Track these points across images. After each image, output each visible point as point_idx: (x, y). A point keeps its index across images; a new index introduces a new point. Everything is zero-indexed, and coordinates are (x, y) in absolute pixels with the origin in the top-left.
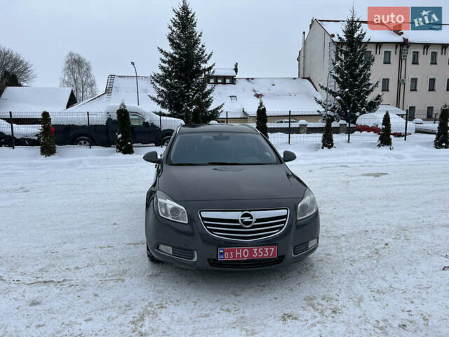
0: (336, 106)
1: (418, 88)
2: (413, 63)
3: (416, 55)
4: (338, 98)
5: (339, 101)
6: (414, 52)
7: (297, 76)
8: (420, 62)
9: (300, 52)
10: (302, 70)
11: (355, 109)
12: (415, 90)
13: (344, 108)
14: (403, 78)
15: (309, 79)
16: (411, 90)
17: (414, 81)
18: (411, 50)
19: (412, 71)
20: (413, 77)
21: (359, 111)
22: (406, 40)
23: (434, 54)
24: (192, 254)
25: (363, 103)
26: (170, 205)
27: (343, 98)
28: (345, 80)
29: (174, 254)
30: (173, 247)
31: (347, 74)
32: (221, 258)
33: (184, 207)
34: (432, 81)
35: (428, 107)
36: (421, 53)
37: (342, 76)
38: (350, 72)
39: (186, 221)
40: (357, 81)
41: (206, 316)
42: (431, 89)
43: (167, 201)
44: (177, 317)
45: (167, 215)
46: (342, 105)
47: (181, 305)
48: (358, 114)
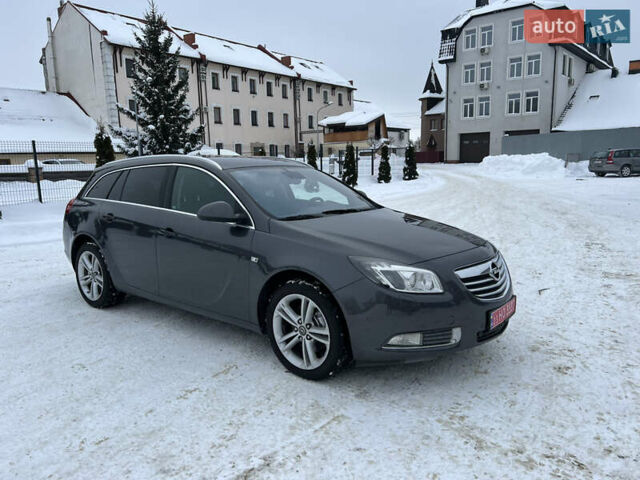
0: (146, 140)
1: (222, 120)
2: (214, 88)
3: (215, 77)
4: (152, 127)
5: (152, 132)
6: (213, 73)
7: (45, 90)
8: (220, 86)
9: (44, 50)
10: (52, 81)
11: (176, 144)
12: (220, 122)
13: (160, 143)
14: (204, 106)
15: (69, 95)
16: (216, 122)
17: (218, 110)
18: (210, 71)
19: (214, 99)
20: (215, 105)
21: (183, 147)
22: (203, 57)
23: (234, 79)
24: (451, 334)
25: (185, 136)
26: (406, 272)
27: (157, 128)
28: (155, 102)
29: (424, 342)
30: (423, 332)
31: (157, 94)
32: (493, 325)
33: (428, 269)
34: (236, 112)
35: (237, 145)
36: (221, 75)
37: (149, 95)
38: (162, 91)
39: (438, 289)
40: (172, 104)
41: (513, 403)
42: (237, 122)
43: (395, 268)
44: (499, 419)
45: (403, 287)
46: (157, 138)
47: (471, 405)
48: (181, 151)
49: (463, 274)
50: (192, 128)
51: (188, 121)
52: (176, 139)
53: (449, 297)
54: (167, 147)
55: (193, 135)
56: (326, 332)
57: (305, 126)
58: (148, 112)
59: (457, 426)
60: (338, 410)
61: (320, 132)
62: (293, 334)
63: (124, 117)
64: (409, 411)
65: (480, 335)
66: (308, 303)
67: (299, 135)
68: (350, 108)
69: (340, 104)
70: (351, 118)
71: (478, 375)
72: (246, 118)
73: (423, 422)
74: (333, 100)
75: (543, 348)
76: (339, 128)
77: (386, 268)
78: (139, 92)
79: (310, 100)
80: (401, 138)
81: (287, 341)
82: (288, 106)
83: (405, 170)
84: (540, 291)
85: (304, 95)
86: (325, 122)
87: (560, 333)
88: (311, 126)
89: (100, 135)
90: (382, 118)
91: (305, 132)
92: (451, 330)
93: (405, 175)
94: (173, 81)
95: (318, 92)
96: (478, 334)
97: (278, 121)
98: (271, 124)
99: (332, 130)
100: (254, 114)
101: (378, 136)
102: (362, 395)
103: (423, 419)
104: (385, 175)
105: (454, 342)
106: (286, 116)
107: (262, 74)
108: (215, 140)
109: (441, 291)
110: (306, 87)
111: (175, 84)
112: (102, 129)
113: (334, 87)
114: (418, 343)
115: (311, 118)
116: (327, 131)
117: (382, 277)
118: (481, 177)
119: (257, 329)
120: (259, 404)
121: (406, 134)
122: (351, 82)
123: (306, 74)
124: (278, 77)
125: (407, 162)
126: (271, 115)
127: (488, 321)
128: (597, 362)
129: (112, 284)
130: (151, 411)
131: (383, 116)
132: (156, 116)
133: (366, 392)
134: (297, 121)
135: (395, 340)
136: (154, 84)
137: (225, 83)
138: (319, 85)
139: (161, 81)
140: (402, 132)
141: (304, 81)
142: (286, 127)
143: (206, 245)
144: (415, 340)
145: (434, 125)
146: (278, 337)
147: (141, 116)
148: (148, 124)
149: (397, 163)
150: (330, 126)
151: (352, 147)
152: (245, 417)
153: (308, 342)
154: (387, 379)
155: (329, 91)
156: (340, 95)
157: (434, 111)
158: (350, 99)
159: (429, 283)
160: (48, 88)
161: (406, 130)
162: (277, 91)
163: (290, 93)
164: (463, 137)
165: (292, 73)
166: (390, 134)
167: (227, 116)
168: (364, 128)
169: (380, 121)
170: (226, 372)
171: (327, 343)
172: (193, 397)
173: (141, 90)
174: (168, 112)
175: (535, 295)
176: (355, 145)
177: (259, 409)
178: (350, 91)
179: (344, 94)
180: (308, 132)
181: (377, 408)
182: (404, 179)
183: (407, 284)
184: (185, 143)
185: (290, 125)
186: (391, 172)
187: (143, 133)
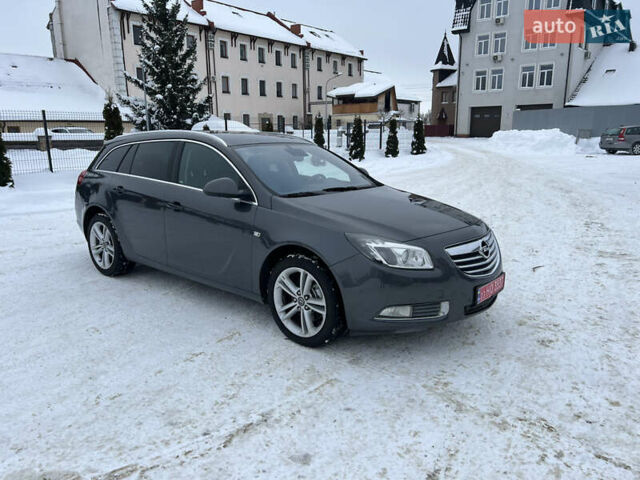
0: (153, 109)
1: (231, 90)
2: (222, 56)
3: (223, 44)
4: (159, 96)
5: (160, 102)
6: (221, 41)
7: (52, 56)
8: (229, 55)
9: (51, 15)
10: (60, 48)
11: (183, 114)
12: (228, 92)
13: (167, 112)
14: (212, 75)
15: (76, 62)
16: (224, 92)
17: (226, 79)
18: (218, 39)
19: (222, 67)
20: (223, 74)
21: (190, 117)
22: (211, 24)
23: (243, 47)
24: (439, 307)
25: (192, 106)
26: (399, 249)
27: (165, 98)
28: (163, 71)
29: (414, 314)
30: (414, 306)
31: (165, 63)
32: (480, 300)
33: (420, 246)
34: (245, 82)
35: (244, 115)
36: (229, 44)
37: (157, 63)
38: (170, 59)
39: (429, 265)
40: (179, 74)
41: (495, 372)
42: (245, 92)
43: (388, 245)
44: (479, 385)
45: (395, 263)
46: (164, 107)
47: (456, 373)
48: (189, 121)
49: (453, 251)
50: (200, 98)
51: (195, 91)
52: (183, 109)
53: (438, 273)
55: (200, 105)
56: (323, 303)
57: (313, 97)
58: (156, 81)
59: (441, 391)
60: (332, 374)
61: (329, 103)
62: (293, 304)
63: (131, 86)
64: (397, 377)
65: (468, 309)
66: (306, 276)
67: (307, 106)
68: (361, 80)
69: (350, 75)
70: (361, 90)
71: (466, 346)
72: (254, 88)
73: (409, 387)
74: (343, 70)
76: (348, 100)
77: (380, 245)
78: (146, 61)
79: (320, 70)
80: (411, 110)
81: (287, 311)
82: (296, 76)
83: (413, 144)
84: (534, 269)
85: (313, 64)
86: (334, 93)
87: (548, 308)
88: (320, 97)
89: (109, 105)
90: (392, 90)
91: (314, 103)
92: (439, 303)
93: (413, 149)
94: (181, 49)
95: (328, 61)
96: (465, 308)
97: (287, 91)
98: (279, 94)
99: (341, 102)
100: (262, 83)
101: (387, 108)
102: (355, 361)
103: (410, 384)
104: (392, 150)
105: (441, 315)
106: (294, 86)
107: (271, 42)
108: (223, 111)
109: (431, 267)
110: (316, 56)
111: (183, 53)
112: (110, 99)
113: (344, 57)
114: (408, 315)
115: (320, 88)
116: (336, 102)
117: (376, 253)
118: (489, 152)
119: (260, 299)
120: (260, 367)
121: (416, 106)
122: (362, 52)
123: (316, 43)
124: (287, 46)
125: (415, 136)
126: (279, 85)
127: (475, 296)
128: (579, 336)
129: (122, 253)
130: (160, 372)
131: (393, 88)
132: (164, 85)
133: (358, 359)
134: (306, 92)
135: (386, 312)
136: (162, 52)
137: (233, 52)
138: (329, 54)
139: (168, 50)
140: (412, 104)
141: (314, 51)
142: (295, 97)
143: (212, 219)
144: (405, 312)
145: (445, 97)
146: (279, 307)
147: (149, 85)
148: (155, 93)
149: (405, 137)
150: (339, 98)
151: (360, 120)
152: (246, 378)
153: (306, 312)
154: (379, 348)
155: (339, 61)
156: (350, 65)
157: (446, 83)
158: (360, 69)
159: (420, 259)
160: (55, 54)
161: (417, 103)
162: (286, 60)
163: (299, 62)
164: (474, 110)
165: (302, 42)
166: (400, 106)
167: (235, 86)
168: (373, 100)
169: (390, 93)
170: (229, 338)
171: (324, 313)
172: (199, 360)
173: (148, 58)
174: (175, 81)
175: (530, 272)
176: (363, 117)
177: (259, 371)
178: (360, 61)
179: (354, 64)
180: (316, 103)
181: (368, 373)
182: (412, 153)
183: (399, 260)
184: (193, 113)
185: (298, 95)
186: (399, 146)
187: (151, 102)
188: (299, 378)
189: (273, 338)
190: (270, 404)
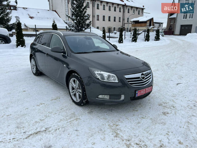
0: (74, 25)
1: (99, 19)
2: (97, 9)
3: (98, 5)
4: (75, 21)
5: (76, 23)
8: (99, 8)
10: (51, 7)
11: (82, 27)
12: (98, 20)
13: (78, 26)
14: (94, 15)
15: (55, 11)
16: (97, 20)
17: (98, 16)
18: (96, 3)
19: (97, 12)
20: (97, 14)
21: (84, 28)
23: (104, 6)
24: (121, 97)
25: (85, 24)
26: (106, 74)
28: (78, 13)
29: (110, 98)
30: (110, 95)
32: (137, 96)
33: (114, 74)
34: (104, 17)
35: (103, 27)
36: (100, 5)
37: (76, 11)
38: (79, 10)
39: (117, 81)
40: (82, 14)
41: (139, 123)
42: (104, 20)
43: (102, 73)
44: (130, 127)
45: (104, 79)
46: (77, 25)
47: (123, 122)
48: (84, 29)
49: (127, 77)
50: (87, 22)
51: (86, 20)
52: (82, 25)
53: (120, 84)
54: (80, 27)
55: (88, 24)
56: (81, 91)
57: (126, 21)
58: (75, 17)
59: (114, 128)
60: (79, 116)
61: (130, 23)
62: (74, 90)
64: (101, 120)
65: (132, 98)
66: (77, 81)
67: (124, 24)
68: (142, 15)
69: (139, 14)
70: (141, 19)
71: (134, 111)
72: (107, 19)
73: (103, 125)
74: (136, 12)
75: (164, 105)
76: (137, 22)
77: (99, 72)
79: (128, 12)
80: (160, 26)
81: (73, 92)
82: (121, 15)
83: (155, 37)
84: (177, 84)
85: (126, 11)
86: (132, 20)
87: (174, 100)
88: (128, 22)
89: (54, 23)
90: (152, 19)
92: (121, 95)
93: (155, 39)
94: (83, 6)
95: (132, 10)
96: (131, 98)
97: (117, 19)
98: (115, 21)
99: (134, 23)
100: (109, 17)
101: (150, 25)
102: (90, 112)
103: (104, 124)
104: (147, 39)
105: (121, 99)
106: (120, 18)
107: (113, 4)
108: (96, 26)
109: (118, 82)
110: (128, 8)
111: (83, 8)
112: (54, 22)
113: (137, 8)
114: (108, 98)
115: (128, 18)
116: (133, 23)
117: (97, 74)
118: (185, 41)
119: (66, 87)
121: (162, 25)
122: (144, 6)
123: (128, 4)
124: (118, 5)
125: (156, 34)
126: (115, 18)
127: (135, 94)
128: (181, 112)
130: (27, 108)
132: (77, 17)
133: (92, 112)
134: (123, 20)
135: (100, 96)
136: (77, 7)
137: (101, 7)
138: (132, 7)
139: (79, 7)
140: (160, 24)
141: (127, 6)
142: (120, 21)
145: (172, 21)
146: (71, 91)
147: (73, 18)
148: (75, 20)
149: (153, 35)
150: (134, 22)
151: (136, 29)
152: (50, 114)
153: (77, 94)
154: (102, 108)
155: (135, 9)
156: (139, 11)
157: (172, 17)
158: (142, 12)
159: (114, 79)
160: (50, 9)
161: (162, 23)
162: (118, 9)
163: (122, 10)
164: (182, 26)
165: (123, 3)
166: (155, 25)
167: (101, 18)
168: (145, 22)
170: (55, 99)
171: (81, 95)
172: (41, 106)
173: (73, 9)
174: (80, 17)
175: (175, 85)
177: (56, 112)
178: (143, 9)
180: (127, 23)
181: (92, 117)
182: (155, 40)
183: (106, 78)
184: (85, 26)
185: (121, 21)
186: (150, 38)
187: (73, 23)
188: (67, 116)
189: (69, 101)
190: (51, 125)
